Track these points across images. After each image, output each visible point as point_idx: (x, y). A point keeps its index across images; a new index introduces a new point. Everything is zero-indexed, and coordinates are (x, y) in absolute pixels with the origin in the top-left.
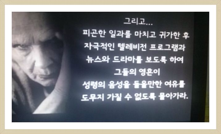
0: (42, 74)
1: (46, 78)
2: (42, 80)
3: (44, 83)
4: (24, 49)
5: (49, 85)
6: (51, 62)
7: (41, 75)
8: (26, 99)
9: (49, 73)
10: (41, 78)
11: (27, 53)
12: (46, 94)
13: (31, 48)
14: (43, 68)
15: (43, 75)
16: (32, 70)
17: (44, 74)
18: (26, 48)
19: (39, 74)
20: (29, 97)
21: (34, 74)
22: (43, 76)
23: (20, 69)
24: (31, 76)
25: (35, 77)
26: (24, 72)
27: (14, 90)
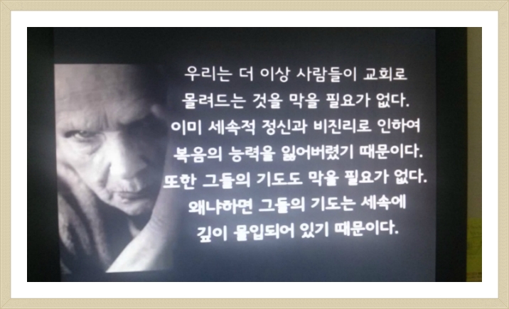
2: (126, 203)
14: (126, 177)
21: (108, 192)
26: (87, 186)
27: (67, 224)
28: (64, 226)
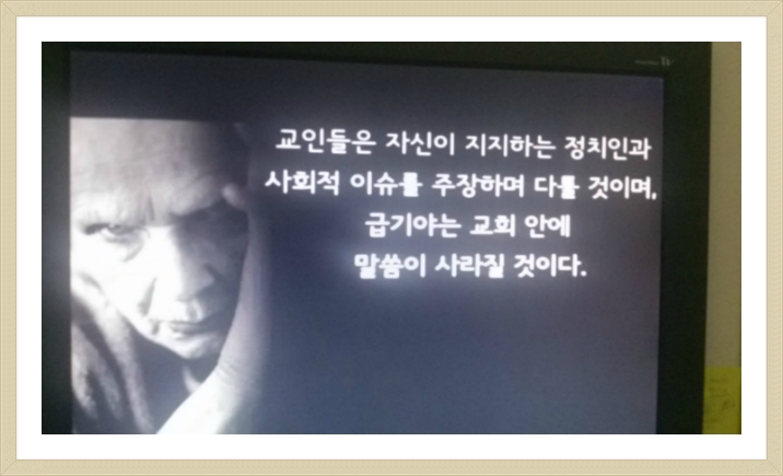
0: (178, 319)
1: (191, 331)
2: (178, 339)
3: (185, 348)
4: (119, 237)
5: (199, 354)
6: (208, 280)
7: (175, 322)
8: (125, 401)
9: (200, 315)
10: (176, 330)
11: (131, 250)
12: (190, 383)
13: (143, 234)
14: (180, 299)
15: (182, 322)
16: (145, 307)
17: (186, 318)
18: (127, 236)
19: (170, 318)
20: (135, 394)
21: (151, 320)
22: (182, 327)
23: (108, 304)
24: (144, 328)
25: (156, 330)
26: (118, 312)
27: (85, 372)
28: (81, 374)
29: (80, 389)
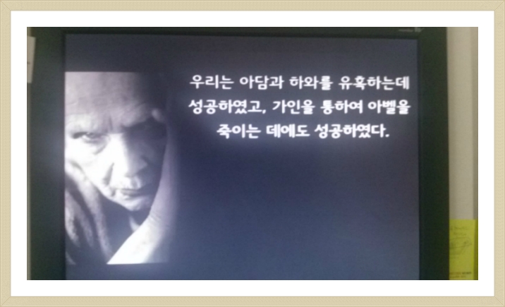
0: (126, 187)
1: (134, 195)
2: (127, 199)
3: (130, 205)
4: (93, 140)
5: (138, 208)
6: (144, 165)
7: (125, 189)
8: (96, 236)
9: (139, 185)
10: (125, 194)
11: (99, 147)
12: (133, 225)
13: (107, 138)
14: (128, 176)
15: (128, 189)
16: (107, 180)
17: (130, 187)
18: (97, 139)
19: (122, 187)
20: (101, 232)
21: (111, 188)
22: (128, 192)
23: (86, 178)
24: (106, 192)
25: (113, 194)
26: (92, 184)
27: (73, 219)
29: (70, 229)
